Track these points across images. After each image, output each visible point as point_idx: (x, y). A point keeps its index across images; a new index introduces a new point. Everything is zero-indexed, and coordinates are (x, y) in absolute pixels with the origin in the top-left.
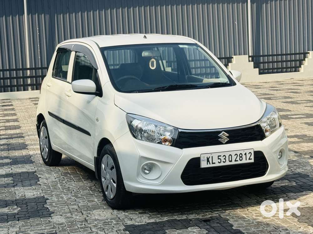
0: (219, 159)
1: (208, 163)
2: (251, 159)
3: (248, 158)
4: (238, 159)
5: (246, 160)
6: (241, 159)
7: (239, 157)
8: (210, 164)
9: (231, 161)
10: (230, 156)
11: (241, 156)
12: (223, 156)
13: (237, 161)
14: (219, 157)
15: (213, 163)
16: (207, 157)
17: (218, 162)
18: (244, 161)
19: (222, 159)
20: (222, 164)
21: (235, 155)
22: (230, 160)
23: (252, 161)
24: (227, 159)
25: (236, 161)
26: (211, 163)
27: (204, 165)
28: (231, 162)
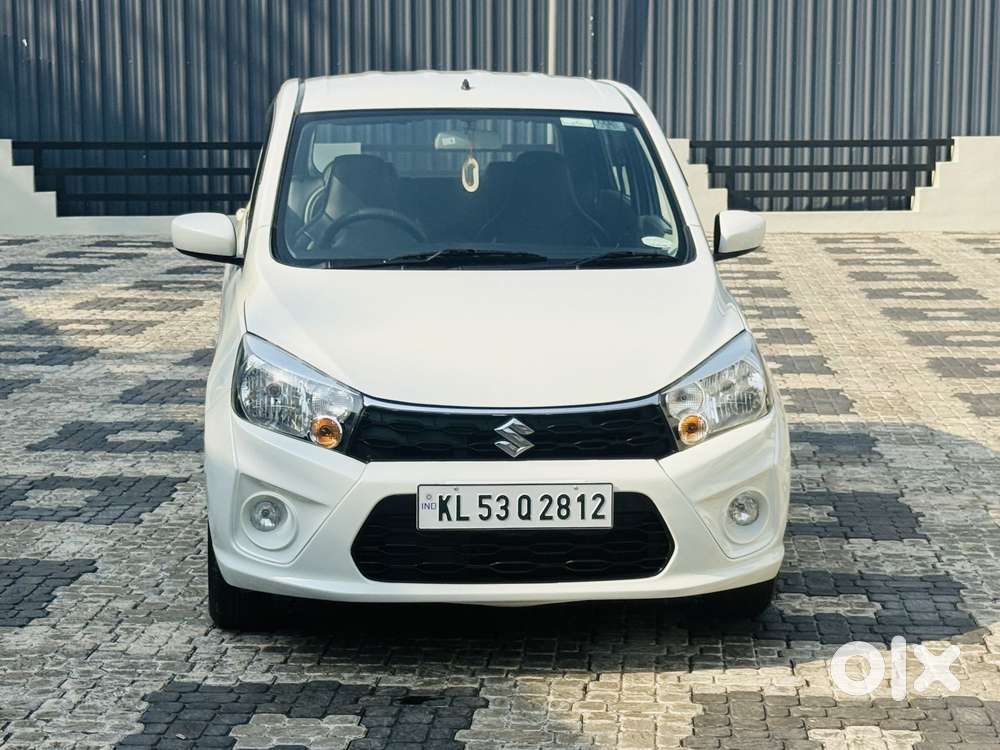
0: (481, 505)
1: (445, 516)
2: (603, 517)
3: (589, 513)
4: (553, 511)
5: (583, 517)
6: (564, 512)
7: (555, 507)
8: (449, 519)
9: (528, 517)
10: (525, 502)
11: (564, 502)
12: (498, 499)
13: (551, 518)
14: (485, 502)
15: (459, 518)
16: (441, 497)
17: (481, 516)
18: (574, 522)
19: (496, 507)
20: (494, 524)
21: (542, 499)
22: (524, 513)
23: (607, 523)
24: (513, 508)
25: (543, 517)
26: (454, 515)
27: (428, 520)
28: (527, 521)
